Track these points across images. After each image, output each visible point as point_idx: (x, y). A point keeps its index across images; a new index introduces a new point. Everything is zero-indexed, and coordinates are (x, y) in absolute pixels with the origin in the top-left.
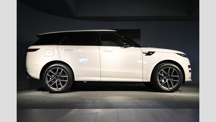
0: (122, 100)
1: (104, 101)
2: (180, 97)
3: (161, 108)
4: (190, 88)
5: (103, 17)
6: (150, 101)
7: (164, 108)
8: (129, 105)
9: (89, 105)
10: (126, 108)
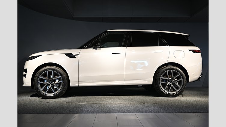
0: (121, 104)
1: (103, 105)
2: (182, 101)
3: (162, 113)
4: (192, 92)
5: (102, 18)
6: (150, 105)
7: (166, 112)
8: (129, 109)
9: (87, 110)
10: (126, 113)
